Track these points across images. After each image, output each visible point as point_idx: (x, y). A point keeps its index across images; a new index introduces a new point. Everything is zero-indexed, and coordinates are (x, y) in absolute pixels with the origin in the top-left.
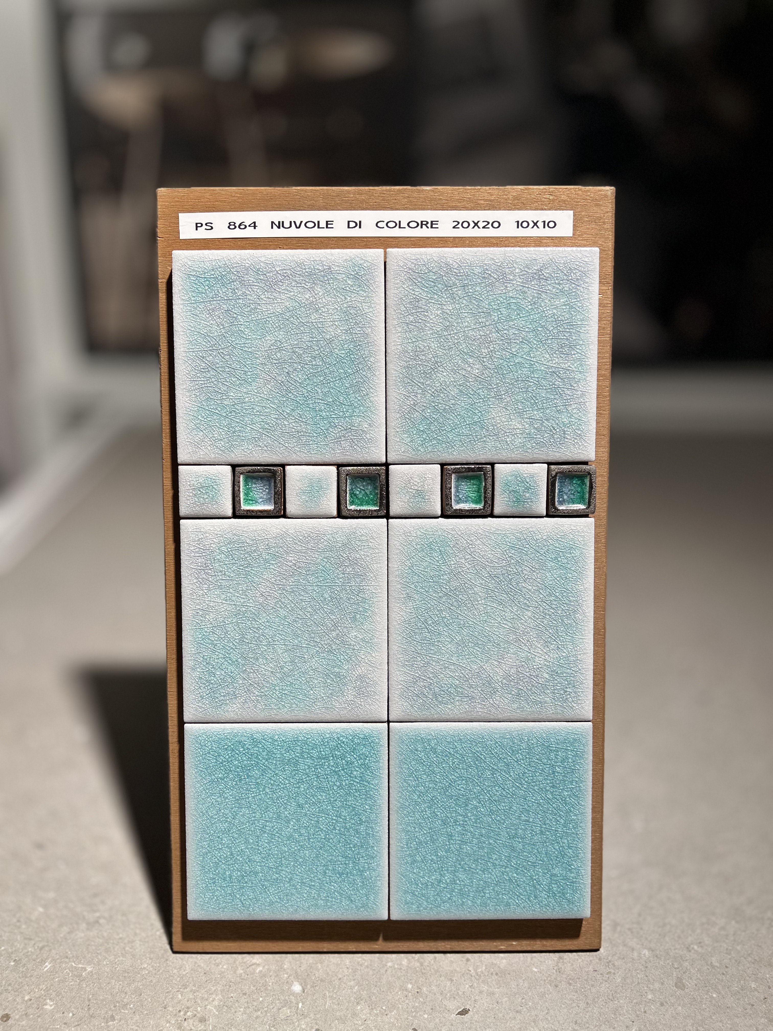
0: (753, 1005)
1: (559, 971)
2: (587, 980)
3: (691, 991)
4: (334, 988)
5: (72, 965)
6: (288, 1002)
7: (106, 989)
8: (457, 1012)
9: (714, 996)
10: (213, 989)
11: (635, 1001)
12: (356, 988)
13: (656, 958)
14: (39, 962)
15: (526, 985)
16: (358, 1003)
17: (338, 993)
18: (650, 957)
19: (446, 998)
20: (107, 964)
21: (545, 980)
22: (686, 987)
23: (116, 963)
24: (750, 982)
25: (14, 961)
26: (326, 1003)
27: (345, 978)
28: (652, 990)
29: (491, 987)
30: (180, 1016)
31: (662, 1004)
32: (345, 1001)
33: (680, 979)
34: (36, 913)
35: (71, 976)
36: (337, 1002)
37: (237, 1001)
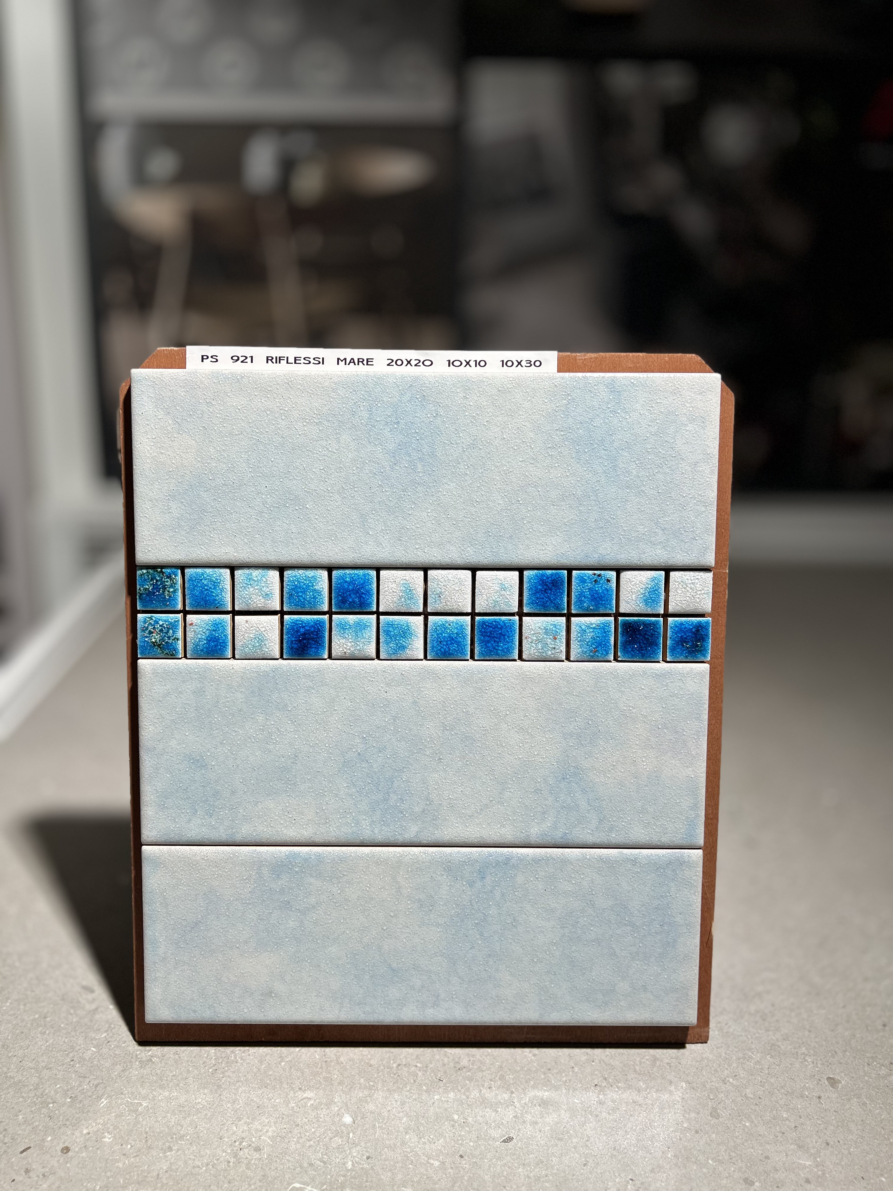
0: (783, 1133)
3: (725, 1120)
4: (384, 1119)
5: (128, 1101)
6: (339, 1132)
7: (162, 1122)
8: (502, 1140)
9: (747, 1124)
10: (267, 1121)
12: (405, 1119)
13: (692, 1090)
14: (95, 1099)
15: (568, 1115)
16: (406, 1133)
17: (387, 1124)
19: (490, 1127)
20: (162, 1100)
22: (721, 1116)
23: (170, 1098)
24: (782, 1112)
25: (70, 1098)
26: (376, 1133)
27: (394, 1110)
29: (534, 1117)
30: (235, 1146)
31: (697, 1132)
32: (394, 1131)
33: (715, 1110)
34: (89, 1052)
35: (127, 1111)
36: (386, 1132)
37: (290, 1132)
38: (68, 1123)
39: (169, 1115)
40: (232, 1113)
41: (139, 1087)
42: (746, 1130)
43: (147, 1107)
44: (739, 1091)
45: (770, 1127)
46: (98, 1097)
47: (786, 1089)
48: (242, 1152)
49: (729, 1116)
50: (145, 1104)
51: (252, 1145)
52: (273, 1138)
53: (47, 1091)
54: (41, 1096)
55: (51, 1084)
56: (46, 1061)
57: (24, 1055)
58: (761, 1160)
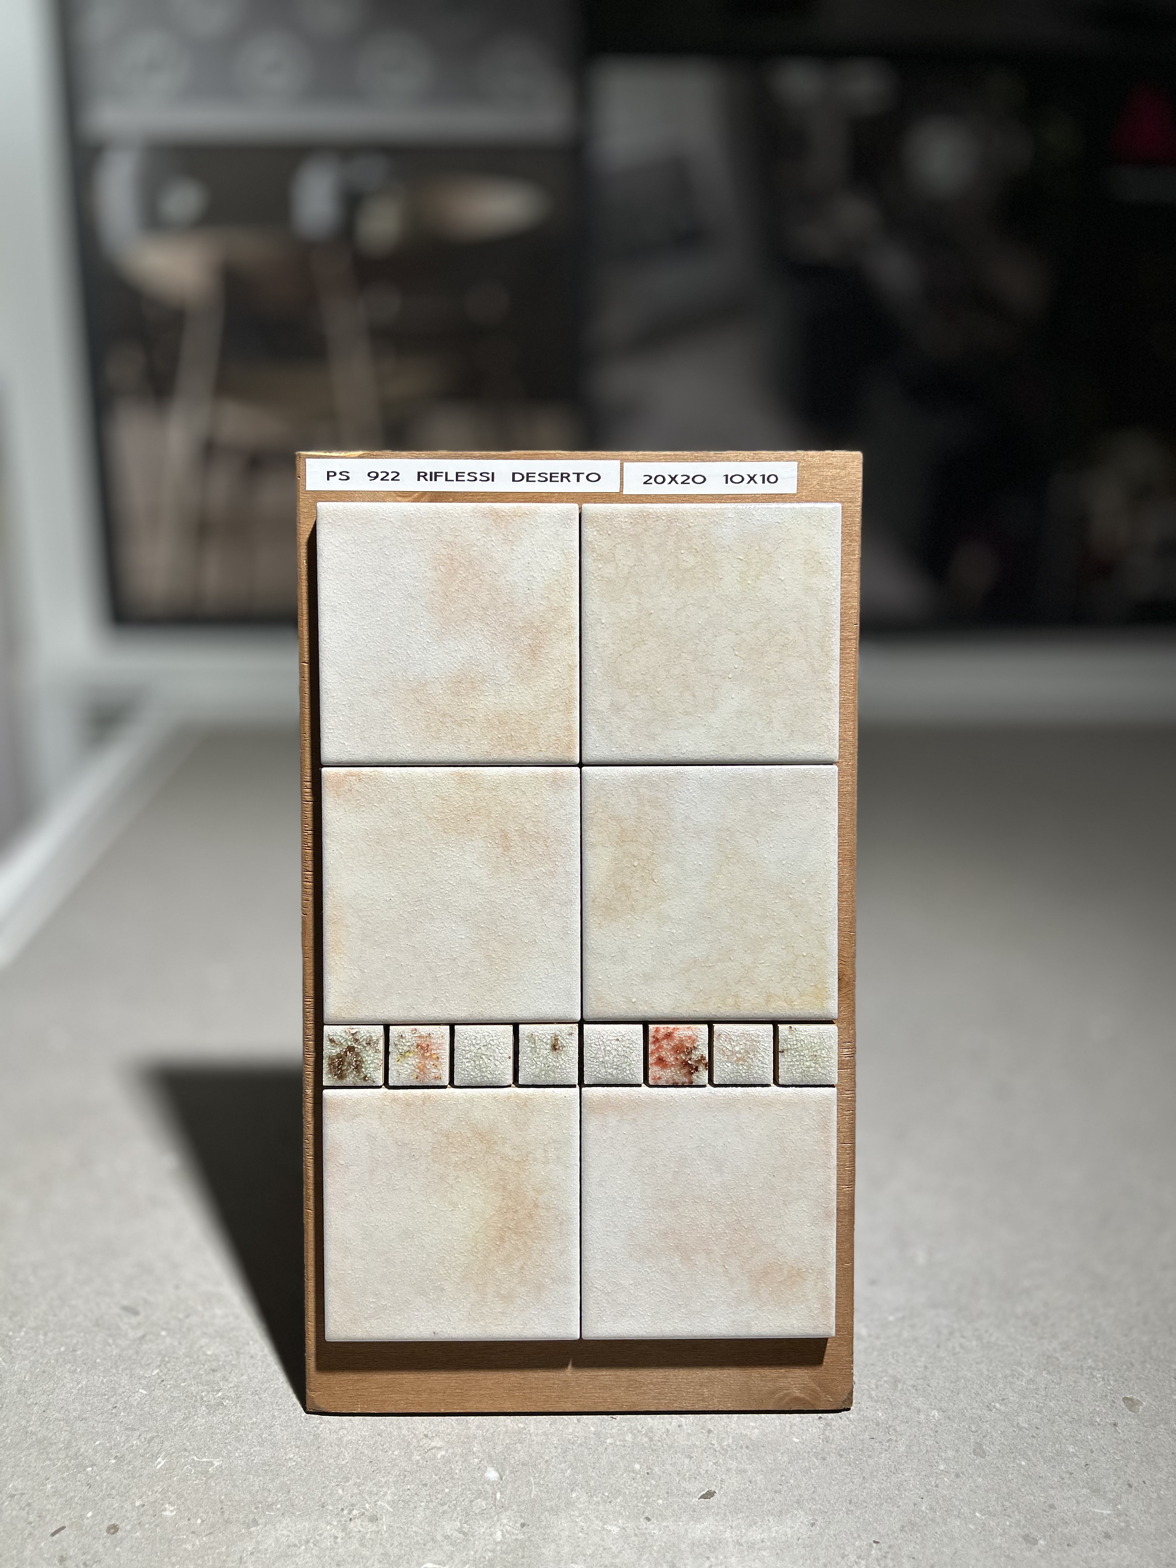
0: (1071, 1474)
1: (827, 1440)
2: (861, 1450)
3: (994, 1459)
4: (541, 1472)
5: (193, 1460)
6: (481, 1493)
7: (242, 1487)
8: (700, 1495)
9: (1023, 1463)
10: (383, 1480)
11: (923, 1473)
12: (568, 1472)
13: (948, 1420)
14: (148, 1458)
15: (786, 1459)
16: (572, 1490)
17: (546, 1479)
18: (940, 1419)
19: (684, 1478)
20: (240, 1456)
21: (809, 1452)
22: (987, 1454)
23: (251, 1454)
24: (1068, 1446)
25: (115, 1458)
26: (531, 1490)
27: (554, 1460)
28: (945, 1459)
29: (741, 1463)
30: (343, 1516)
31: (957, 1476)
32: (555, 1488)
33: (979, 1445)
34: (137, 1396)
35: (194, 1473)
36: (545, 1490)
37: (416, 1494)
38: (114, 1492)
39: (251, 1477)
40: (337, 1470)
41: (208, 1440)
42: (1022, 1471)
43: (221, 1466)
44: (1009, 1420)
45: (1054, 1467)
46: (153, 1455)
47: (1069, 1414)
48: (352, 1524)
49: (998, 1453)
50: (217, 1463)
51: (366, 1513)
52: (393, 1503)
53: (82, 1450)
54: (75, 1457)
55: (87, 1440)
56: (79, 1408)
57: (47, 1401)
58: (1044, 1511)
